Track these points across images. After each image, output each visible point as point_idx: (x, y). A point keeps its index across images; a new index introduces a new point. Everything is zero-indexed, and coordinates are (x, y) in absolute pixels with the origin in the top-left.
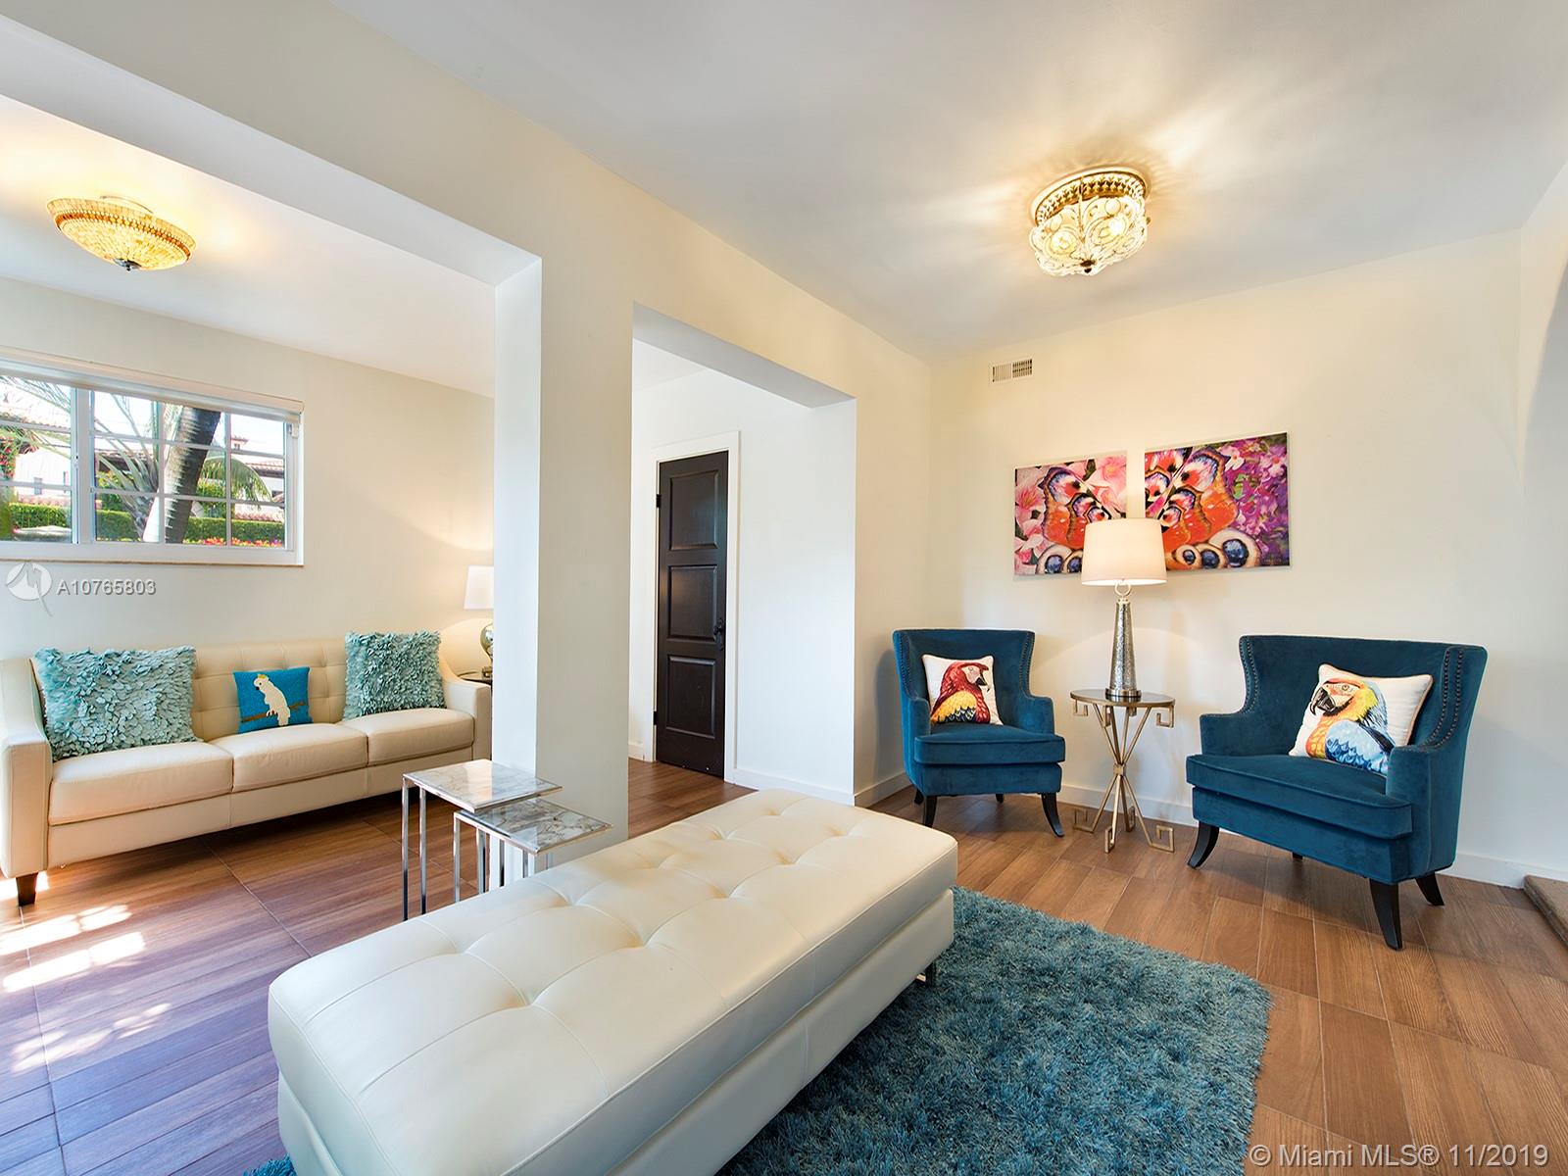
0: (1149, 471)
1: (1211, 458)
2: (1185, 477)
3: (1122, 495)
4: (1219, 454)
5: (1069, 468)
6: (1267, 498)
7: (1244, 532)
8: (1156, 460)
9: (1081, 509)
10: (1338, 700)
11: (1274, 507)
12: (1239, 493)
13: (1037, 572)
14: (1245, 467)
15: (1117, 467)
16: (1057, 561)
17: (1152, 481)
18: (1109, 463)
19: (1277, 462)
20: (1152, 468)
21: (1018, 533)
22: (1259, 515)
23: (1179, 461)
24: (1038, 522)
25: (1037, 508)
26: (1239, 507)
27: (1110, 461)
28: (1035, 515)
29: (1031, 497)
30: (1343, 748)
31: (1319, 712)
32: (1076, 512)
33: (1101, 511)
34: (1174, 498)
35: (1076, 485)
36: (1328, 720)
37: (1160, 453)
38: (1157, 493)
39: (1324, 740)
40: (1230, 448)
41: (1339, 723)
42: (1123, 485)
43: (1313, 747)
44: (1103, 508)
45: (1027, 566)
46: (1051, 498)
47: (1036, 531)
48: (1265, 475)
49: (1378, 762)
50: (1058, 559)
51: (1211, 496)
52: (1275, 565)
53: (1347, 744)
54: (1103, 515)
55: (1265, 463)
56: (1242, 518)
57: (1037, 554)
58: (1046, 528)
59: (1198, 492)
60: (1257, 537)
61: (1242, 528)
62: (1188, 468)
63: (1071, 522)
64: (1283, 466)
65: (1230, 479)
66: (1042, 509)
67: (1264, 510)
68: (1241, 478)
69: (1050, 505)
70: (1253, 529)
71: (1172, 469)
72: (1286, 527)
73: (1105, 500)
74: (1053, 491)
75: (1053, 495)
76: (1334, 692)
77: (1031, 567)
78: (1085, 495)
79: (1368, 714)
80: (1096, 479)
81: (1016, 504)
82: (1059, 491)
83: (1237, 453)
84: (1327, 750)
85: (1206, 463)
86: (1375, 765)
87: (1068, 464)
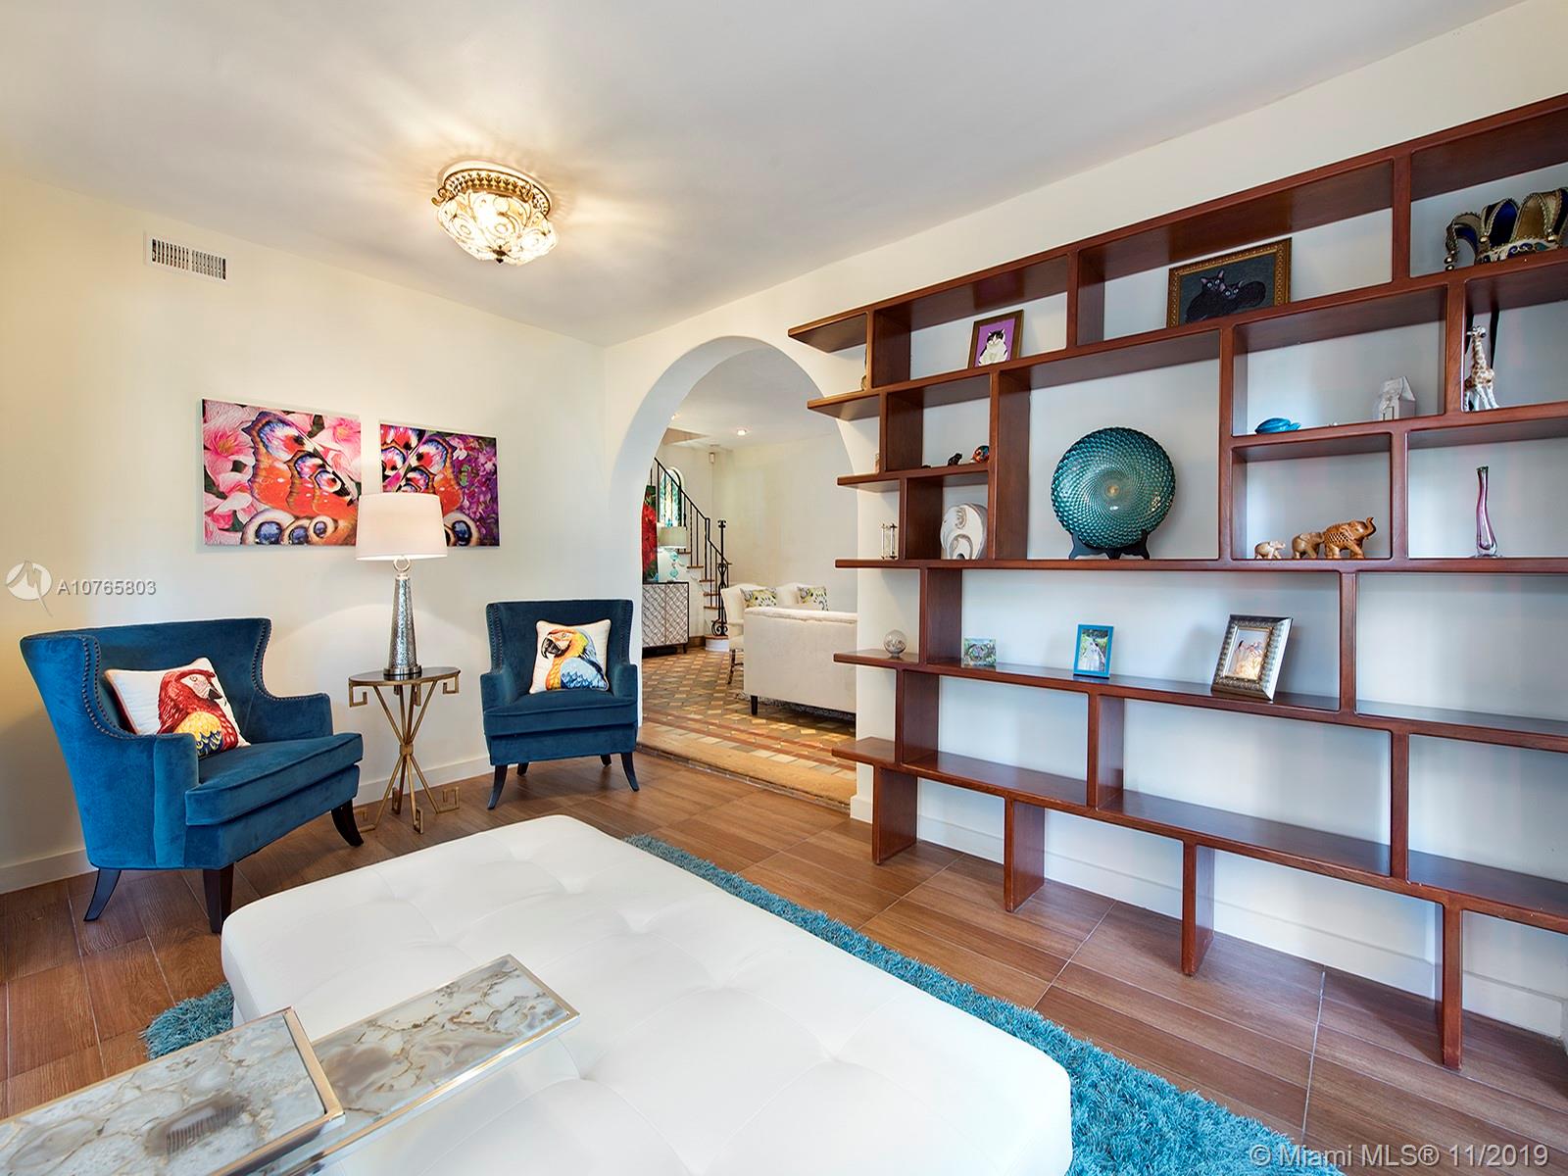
0: (385, 443)
1: (442, 445)
2: (420, 457)
3: (355, 463)
4: (448, 443)
5: (289, 418)
6: (484, 489)
7: (468, 515)
8: (392, 433)
9: (306, 470)
10: (562, 645)
11: (489, 497)
12: (464, 482)
13: (243, 541)
14: (468, 460)
15: (349, 431)
16: (274, 530)
17: (390, 455)
18: (341, 425)
19: (490, 460)
20: (389, 441)
21: (210, 486)
22: (479, 502)
23: (414, 441)
24: (244, 477)
25: (241, 458)
26: (464, 493)
27: (342, 422)
28: (238, 467)
29: (231, 442)
30: (574, 677)
31: (551, 656)
32: (299, 473)
33: (333, 477)
34: (410, 475)
35: (298, 440)
36: (558, 660)
37: (396, 428)
38: (394, 468)
39: (559, 675)
40: (457, 440)
41: (568, 660)
42: (357, 452)
43: (552, 682)
44: (334, 473)
45: (227, 533)
46: (263, 450)
47: (239, 487)
48: (482, 469)
49: (596, 681)
50: (275, 527)
51: (442, 480)
52: (491, 545)
53: (576, 673)
54: (334, 481)
55: (482, 459)
56: (466, 503)
57: (243, 518)
58: (255, 486)
59: (432, 474)
60: (478, 520)
61: (467, 512)
62: (423, 449)
63: (293, 483)
64: (494, 465)
65: (457, 466)
66: (249, 460)
67: (482, 499)
68: (466, 468)
69: (262, 459)
70: (475, 513)
71: (407, 446)
72: (497, 514)
73: (337, 465)
74: (265, 440)
75: (266, 446)
76: (557, 640)
77: (232, 534)
78: (311, 455)
79: (585, 650)
80: (323, 440)
81: (205, 448)
82: (275, 442)
83: (462, 446)
84: (562, 681)
85: (437, 448)
86: (595, 683)
87: (288, 413)
